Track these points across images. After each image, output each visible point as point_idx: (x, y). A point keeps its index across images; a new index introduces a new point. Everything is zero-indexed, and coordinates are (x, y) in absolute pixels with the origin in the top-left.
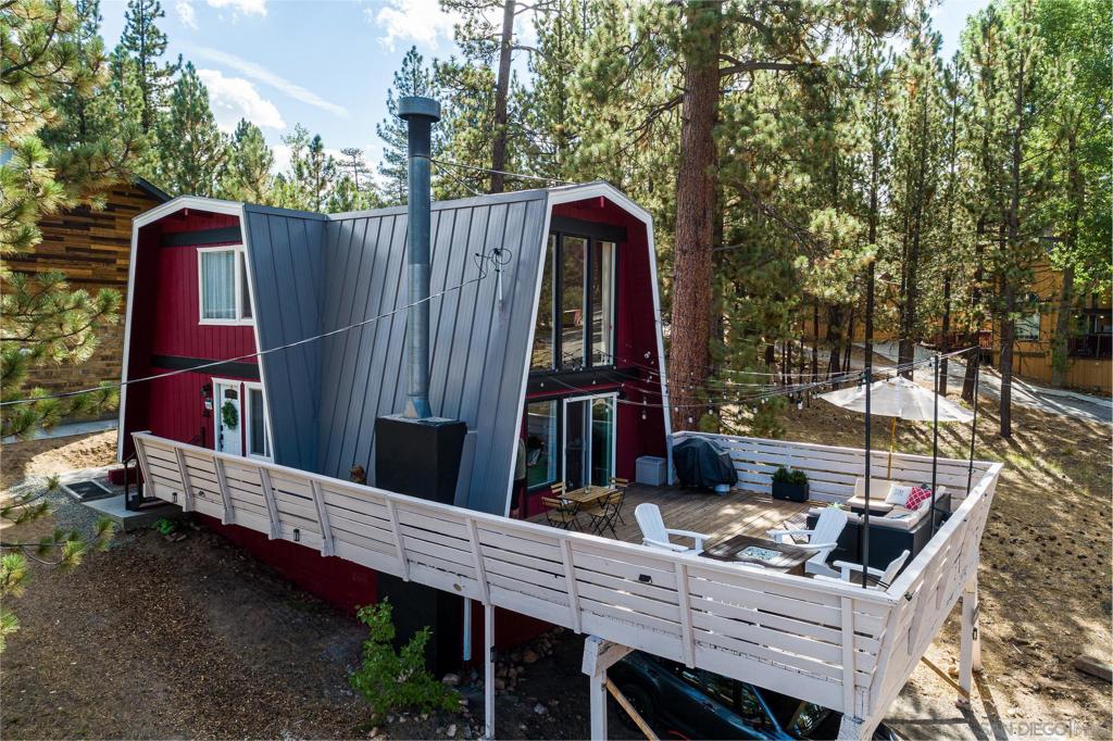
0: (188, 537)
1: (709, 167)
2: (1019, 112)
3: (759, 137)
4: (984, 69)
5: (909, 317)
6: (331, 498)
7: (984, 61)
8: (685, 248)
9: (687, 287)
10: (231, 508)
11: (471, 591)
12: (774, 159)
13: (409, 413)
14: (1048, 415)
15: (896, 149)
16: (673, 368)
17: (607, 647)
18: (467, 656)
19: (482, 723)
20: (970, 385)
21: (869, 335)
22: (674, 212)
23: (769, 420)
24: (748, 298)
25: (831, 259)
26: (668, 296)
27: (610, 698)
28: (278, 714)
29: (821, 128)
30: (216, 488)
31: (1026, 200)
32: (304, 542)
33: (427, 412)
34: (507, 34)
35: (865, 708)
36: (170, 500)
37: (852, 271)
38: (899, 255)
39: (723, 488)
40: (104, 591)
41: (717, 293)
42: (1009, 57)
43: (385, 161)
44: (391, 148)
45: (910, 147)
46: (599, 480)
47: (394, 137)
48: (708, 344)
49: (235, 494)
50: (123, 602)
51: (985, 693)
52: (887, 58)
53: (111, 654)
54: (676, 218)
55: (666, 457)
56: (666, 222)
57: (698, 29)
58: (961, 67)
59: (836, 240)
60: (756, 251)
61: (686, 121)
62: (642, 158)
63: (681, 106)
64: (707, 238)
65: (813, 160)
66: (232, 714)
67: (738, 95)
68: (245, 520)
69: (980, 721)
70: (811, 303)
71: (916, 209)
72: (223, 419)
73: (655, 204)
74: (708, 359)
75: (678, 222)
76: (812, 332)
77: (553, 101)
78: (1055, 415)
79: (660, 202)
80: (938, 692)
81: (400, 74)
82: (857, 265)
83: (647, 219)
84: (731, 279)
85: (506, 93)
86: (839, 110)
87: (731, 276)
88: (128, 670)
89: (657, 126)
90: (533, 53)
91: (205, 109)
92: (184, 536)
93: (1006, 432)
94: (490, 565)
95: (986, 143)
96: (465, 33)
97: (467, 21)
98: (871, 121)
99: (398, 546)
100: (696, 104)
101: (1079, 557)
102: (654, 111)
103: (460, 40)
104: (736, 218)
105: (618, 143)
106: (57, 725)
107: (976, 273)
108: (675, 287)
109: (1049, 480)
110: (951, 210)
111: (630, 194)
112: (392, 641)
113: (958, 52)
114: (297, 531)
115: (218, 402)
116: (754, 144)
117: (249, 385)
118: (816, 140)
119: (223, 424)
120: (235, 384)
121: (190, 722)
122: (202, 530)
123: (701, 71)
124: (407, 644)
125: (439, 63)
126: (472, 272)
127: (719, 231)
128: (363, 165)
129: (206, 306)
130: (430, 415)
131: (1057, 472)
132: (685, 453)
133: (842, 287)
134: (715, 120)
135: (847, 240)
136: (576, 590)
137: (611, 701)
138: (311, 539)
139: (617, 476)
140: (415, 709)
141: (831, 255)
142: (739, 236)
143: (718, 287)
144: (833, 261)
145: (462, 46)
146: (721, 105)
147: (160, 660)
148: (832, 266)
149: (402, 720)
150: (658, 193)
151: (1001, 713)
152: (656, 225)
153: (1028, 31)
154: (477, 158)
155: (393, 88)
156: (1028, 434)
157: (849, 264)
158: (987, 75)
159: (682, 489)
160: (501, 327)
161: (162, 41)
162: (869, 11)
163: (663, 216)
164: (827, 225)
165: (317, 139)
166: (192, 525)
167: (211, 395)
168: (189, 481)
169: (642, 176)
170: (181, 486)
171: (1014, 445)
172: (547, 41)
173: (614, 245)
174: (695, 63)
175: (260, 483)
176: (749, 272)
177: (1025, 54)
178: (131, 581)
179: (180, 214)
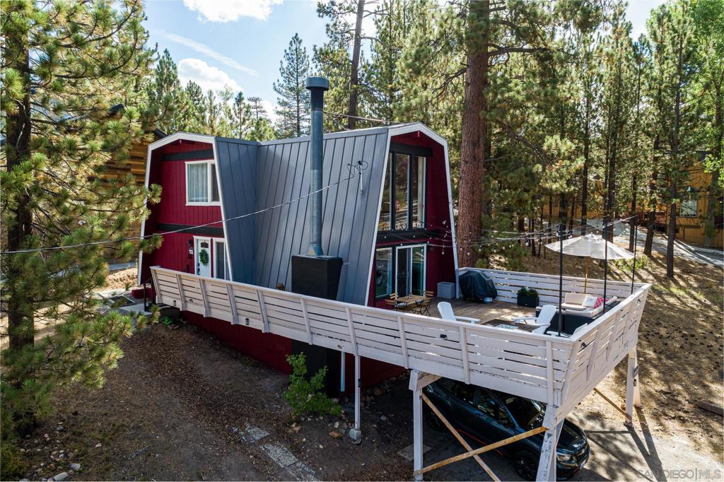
0: (180, 327)
1: (482, 112)
2: (679, 73)
3: (511, 94)
4: (658, 45)
5: (610, 202)
6: (268, 300)
7: (659, 40)
8: (467, 160)
9: (468, 183)
10: (209, 308)
11: (347, 348)
12: (520, 106)
13: (311, 253)
14: (700, 264)
15: (601, 97)
16: (460, 231)
17: (422, 375)
18: (343, 389)
19: (353, 422)
20: (649, 245)
21: (584, 213)
22: (461, 138)
23: (517, 263)
24: (507, 190)
25: (556, 166)
26: (457, 189)
27: (424, 404)
28: (241, 415)
29: (549, 88)
30: (200, 297)
31: (684, 128)
32: (251, 325)
33: (320, 252)
34: (358, 29)
35: (559, 400)
36: (172, 305)
37: (569, 173)
38: (603, 163)
39: (489, 300)
40: (140, 353)
41: (487, 187)
42: (673, 39)
43: (278, 106)
44: (282, 98)
45: (611, 95)
46: (416, 292)
47: (284, 91)
48: (480, 217)
49: (211, 299)
50: (151, 359)
51: (642, 418)
52: (596, 40)
53: (149, 384)
54: (461, 142)
55: (455, 282)
56: (455, 144)
57: (475, 31)
58: (644, 45)
59: (559, 154)
60: (511, 161)
61: (468, 84)
62: (441, 104)
63: (465, 74)
64: (480, 153)
65: (544, 107)
66: (218, 415)
67: (500, 66)
68: (217, 314)
69: (638, 433)
70: (547, 195)
71: (614, 135)
72: (200, 259)
73: (449, 133)
74: (481, 226)
75: (463, 144)
76: (548, 212)
77: (386, 69)
78: (706, 265)
79: (452, 131)
80: (614, 417)
81: (288, 51)
82: (573, 170)
83: (444, 143)
84: (495, 179)
85: (357, 66)
86: (561, 76)
87: (495, 177)
88: (159, 392)
89: (451, 87)
90: (374, 40)
91: (175, 77)
92: (178, 326)
93: (670, 274)
94: (359, 333)
95: (660, 93)
96: (333, 29)
97: (334, 22)
98: (586, 79)
99: (307, 325)
100: (474, 74)
101: (708, 346)
102: (448, 78)
103: (330, 33)
104: (499, 141)
105: (427, 98)
106: (128, 417)
107: (653, 174)
108: (461, 183)
109: (696, 302)
110: (637, 135)
111: (433, 127)
112: (305, 375)
113: (642, 35)
114: (247, 319)
115: (197, 250)
116: (509, 98)
117: (216, 240)
118: (546, 95)
119: (200, 262)
120: (207, 239)
121: (196, 417)
122: (187, 323)
123: (476, 55)
124: (314, 376)
125: (317, 48)
126: (345, 175)
127: (488, 148)
128: (262, 107)
129: (191, 196)
130: (323, 254)
131: (702, 298)
132: (465, 279)
133: (564, 182)
134: (486, 83)
135: (566, 154)
136: (406, 345)
137: (425, 405)
138: (257, 324)
139: (426, 290)
140: (316, 414)
141: (557, 164)
142: (500, 152)
143: (487, 183)
144: (557, 167)
145: (331, 37)
146: (489, 74)
147: (175, 387)
148: (557, 170)
149: (309, 419)
150: (451, 126)
151: (650, 429)
152: (450, 145)
153: (685, 22)
154: (340, 106)
155: (284, 60)
156: (685, 276)
157: (567, 169)
158: (661, 48)
159: (464, 300)
160: (361, 205)
161: (146, 35)
162: (579, 16)
163: (454, 140)
164: (554, 146)
165: (240, 94)
166: (181, 320)
167: (193, 246)
168: (183, 293)
169: (441, 117)
170: (179, 297)
171: (676, 283)
172: (383, 33)
173: (425, 158)
174: (473, 51)
175: (227, 293)
176: (506, 174)
177: (683, 37)
178: (154, 349)
179: (176, 143)
